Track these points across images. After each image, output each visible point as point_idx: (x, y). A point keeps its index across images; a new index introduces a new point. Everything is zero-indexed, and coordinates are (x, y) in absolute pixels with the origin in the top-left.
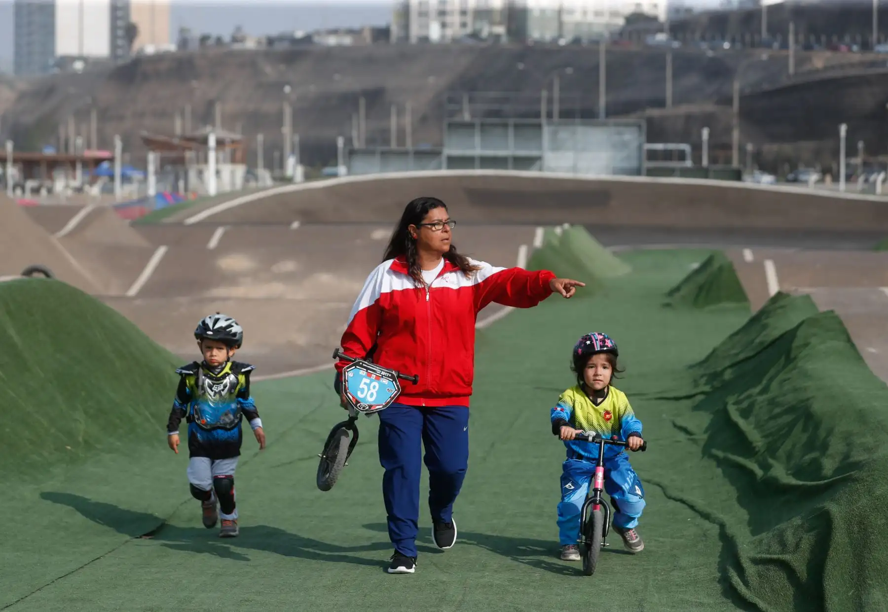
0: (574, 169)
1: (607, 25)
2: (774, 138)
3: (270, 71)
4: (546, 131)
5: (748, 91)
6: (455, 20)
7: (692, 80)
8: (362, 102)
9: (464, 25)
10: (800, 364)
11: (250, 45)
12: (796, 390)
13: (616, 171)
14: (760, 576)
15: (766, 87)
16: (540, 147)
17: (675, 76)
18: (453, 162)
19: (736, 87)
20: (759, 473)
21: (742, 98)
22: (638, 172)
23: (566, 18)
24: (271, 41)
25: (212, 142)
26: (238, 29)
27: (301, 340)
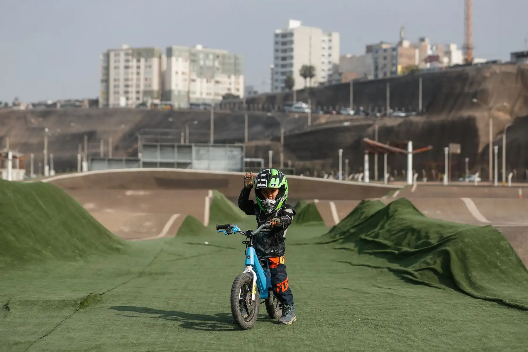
0: (208, 169)
1: (213, 100)
2: (300, 158)
3: (34, 121)
4: (194, 149)
5: (288, 134)
6: (133, 96)
7: (258, 128)
8: (86, 138)
9: (138, 99)
10: (397, 217)
11: (22, 108)
12: (400, 225)
13: (229, 170)
14: (421, 274)
15: (296, 132)
16: (191, 158)
17: (250, 126)
18: (146, 165)
19: (282, 132)
20: (396, 252)
21: (285, 138)
22: (241, 171)
23: (191, 96)
24: (34, 105)
25: (10, 156)
26: (17, 99)
27: (126, 229)
